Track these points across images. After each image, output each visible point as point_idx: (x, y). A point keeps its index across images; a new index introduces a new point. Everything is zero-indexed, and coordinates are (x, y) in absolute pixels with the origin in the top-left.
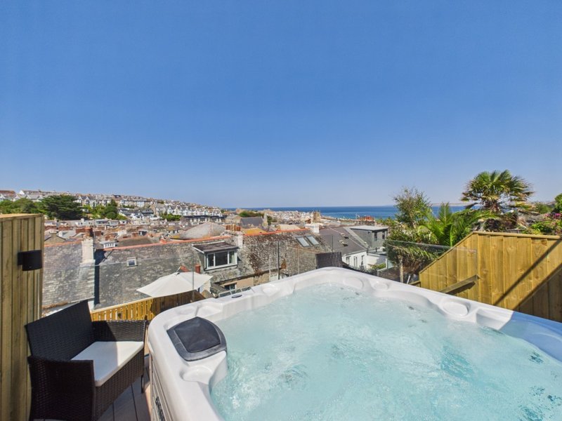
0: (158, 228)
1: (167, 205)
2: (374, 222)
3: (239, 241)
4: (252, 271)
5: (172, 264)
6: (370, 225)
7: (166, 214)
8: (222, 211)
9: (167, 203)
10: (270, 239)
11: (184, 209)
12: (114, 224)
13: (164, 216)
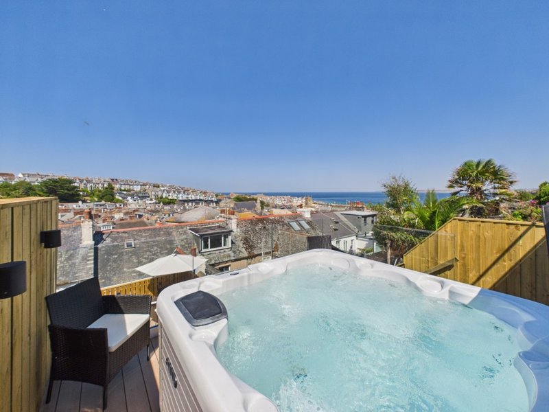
0: (154, 212)
1: (162, 189)
2: (363, 208)
3: (233, 225)
4: (245, 254)
5: (168, 246)
6: (360, 210)
7: (162, 197)
8: (217, 196)
9: (162, 187)
10: (262, 223)
11: (179, 193)
12: (111, 207)
13: (160, 200)
